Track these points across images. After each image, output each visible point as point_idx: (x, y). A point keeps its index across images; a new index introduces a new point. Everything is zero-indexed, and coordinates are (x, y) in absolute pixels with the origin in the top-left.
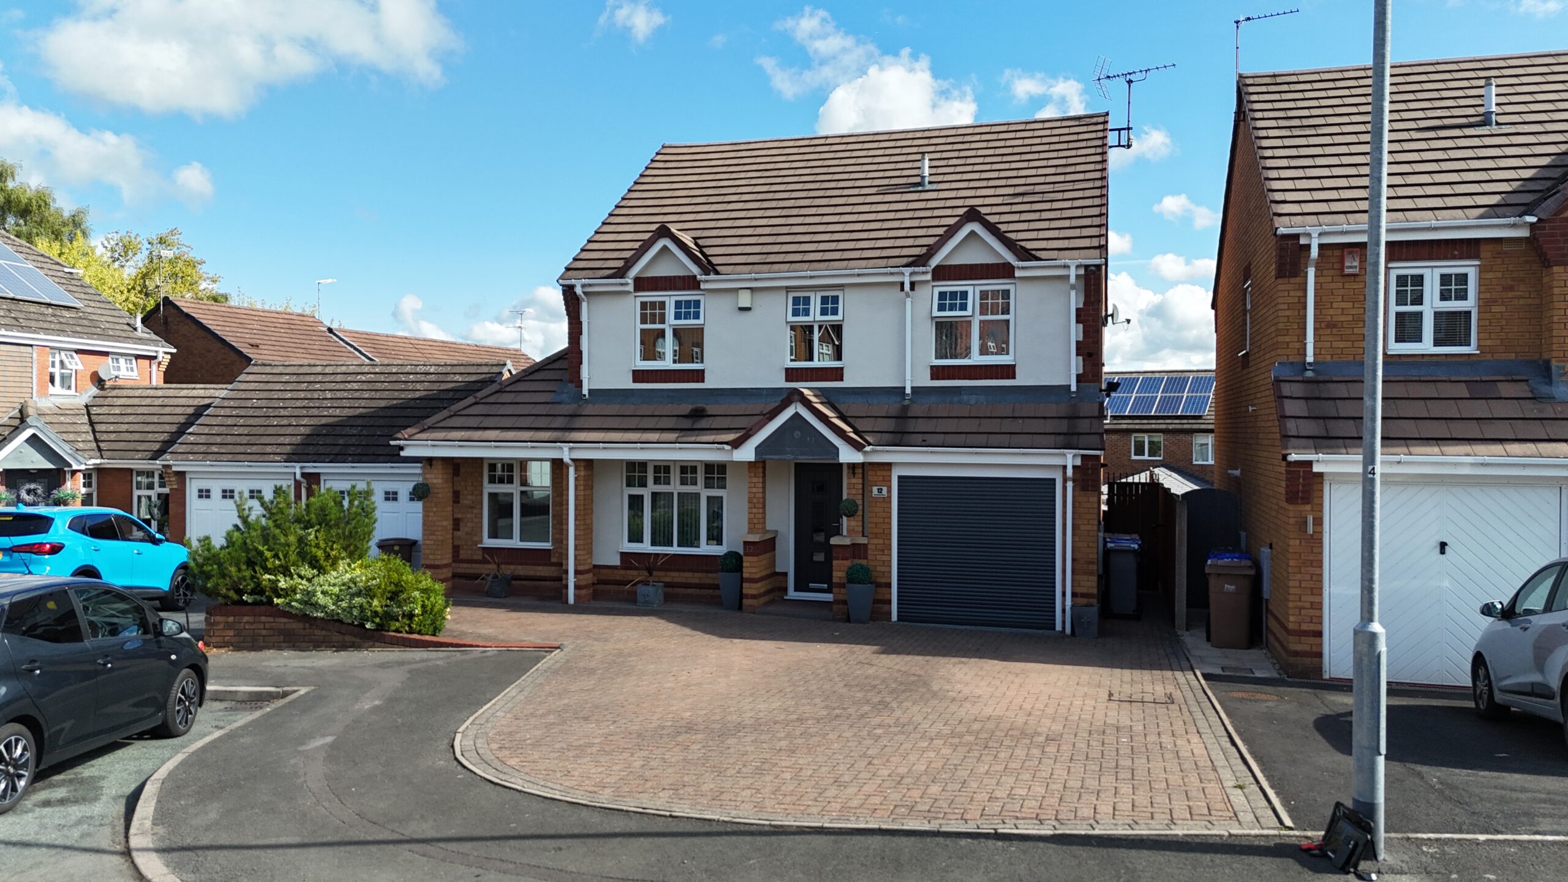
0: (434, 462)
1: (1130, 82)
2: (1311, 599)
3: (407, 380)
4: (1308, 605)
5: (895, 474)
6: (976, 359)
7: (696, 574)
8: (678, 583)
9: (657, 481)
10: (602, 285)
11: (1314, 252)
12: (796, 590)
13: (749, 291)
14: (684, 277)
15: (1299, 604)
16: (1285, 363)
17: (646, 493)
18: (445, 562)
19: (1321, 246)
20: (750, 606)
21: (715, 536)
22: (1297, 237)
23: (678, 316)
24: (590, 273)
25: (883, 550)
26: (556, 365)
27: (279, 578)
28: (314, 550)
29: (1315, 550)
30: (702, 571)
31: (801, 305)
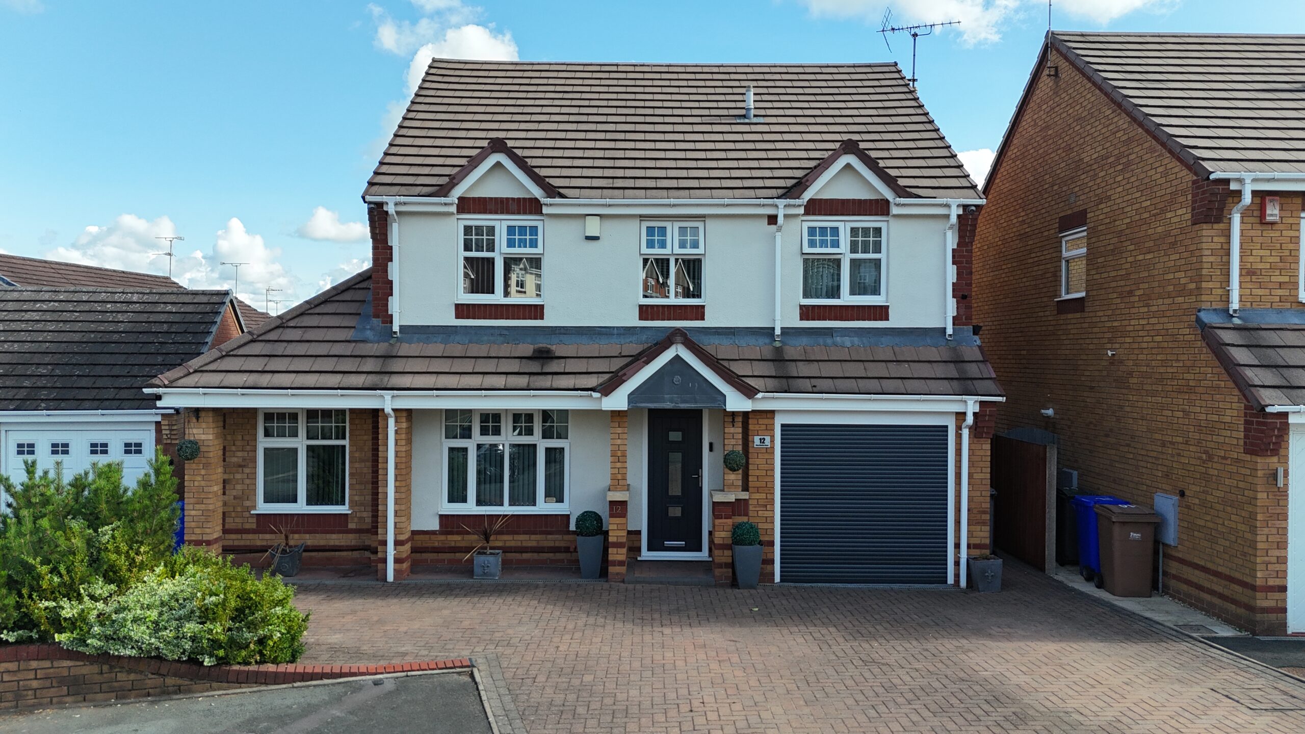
0: (202, 414)
1: (915, 35)
2: (1277, 553)
3: (103, 309)
4: (1274, 560)
5: (779, 421)
6: (847, 299)
7: (533, 537)
8: (511, 547)
9: (484, 431)
10: (419, 204)
11: (1247, 199)
12: (649, 550)
13: (598, 218)
14: (519, 199)
15: (1266, 559)
16: (1209, 310)
17: (471, 445)
18: (215, 536)
19: (1255, 193)
20: (617, 574)
21: (555, 492)
22: (1227, 181)
23: (511, 244)
24: (403, 190)
25: (766, 506)
26: (347, 296)
27: (62, 603)
28: (113, 557)
29: (1281, 503)
30: (542, 533)
31: (656, 235)
